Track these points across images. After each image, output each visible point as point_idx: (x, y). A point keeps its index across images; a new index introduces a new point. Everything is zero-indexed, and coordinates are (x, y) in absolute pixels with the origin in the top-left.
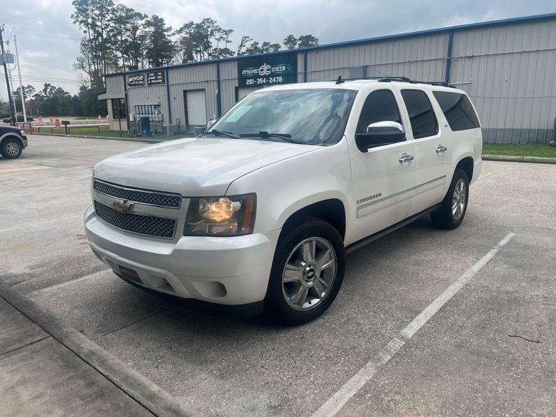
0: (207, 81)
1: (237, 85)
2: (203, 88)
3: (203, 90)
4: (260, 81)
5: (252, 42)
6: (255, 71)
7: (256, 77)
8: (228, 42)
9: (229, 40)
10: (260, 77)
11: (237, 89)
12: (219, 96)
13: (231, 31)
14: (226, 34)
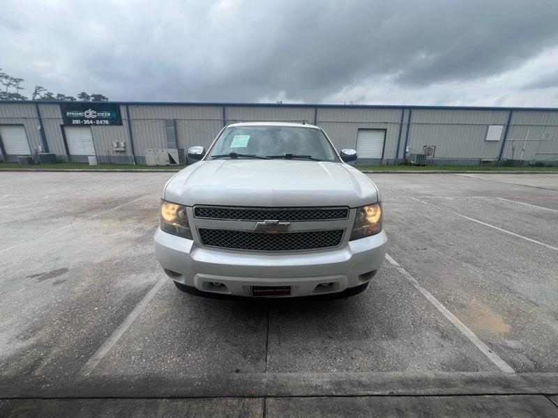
0: (25, 118)
1: (62, 123)
2: (21, 123)
3: (23, 125)
4: (86, 122)
5: (46, 92)
6: (81, 114)
7: (82, 118)
8: (18, 88)
9: (19, 86)
10: (87, 119)
11: (62, 127)
12: (42, 131)
13: (21, 80)
14: (17, 82)
